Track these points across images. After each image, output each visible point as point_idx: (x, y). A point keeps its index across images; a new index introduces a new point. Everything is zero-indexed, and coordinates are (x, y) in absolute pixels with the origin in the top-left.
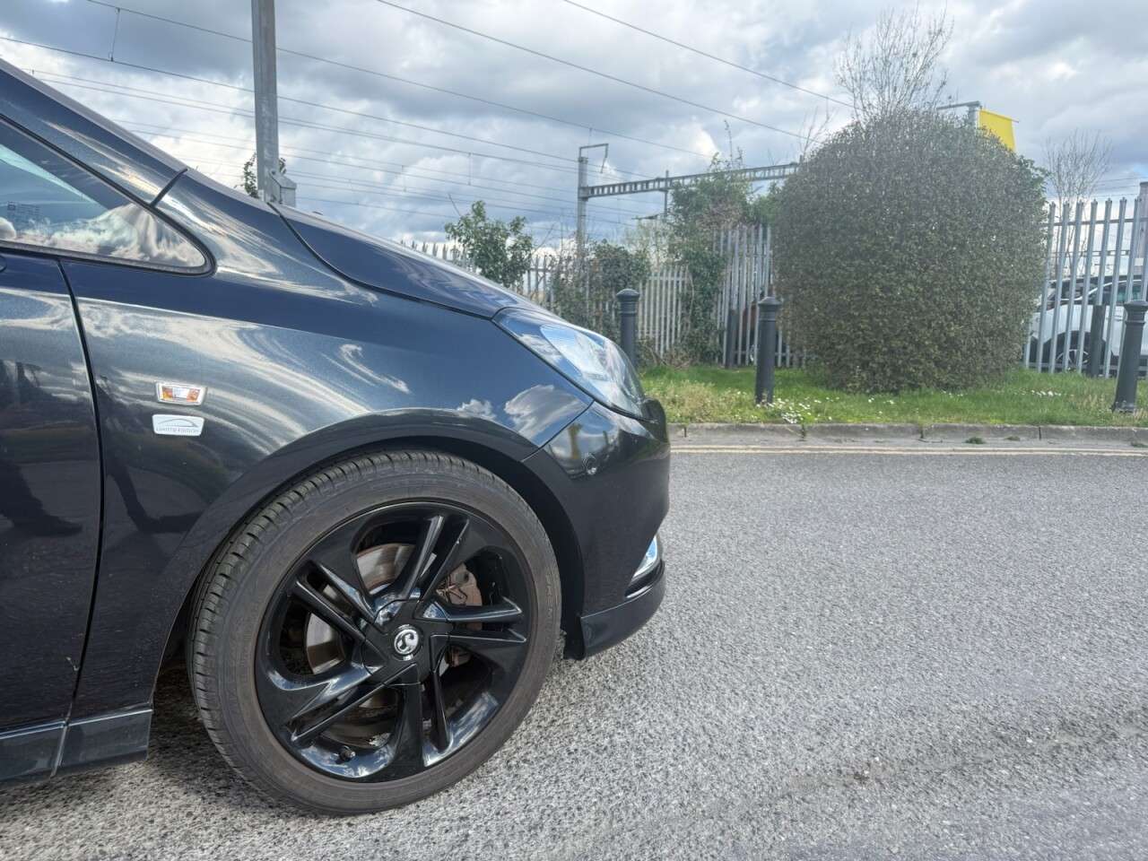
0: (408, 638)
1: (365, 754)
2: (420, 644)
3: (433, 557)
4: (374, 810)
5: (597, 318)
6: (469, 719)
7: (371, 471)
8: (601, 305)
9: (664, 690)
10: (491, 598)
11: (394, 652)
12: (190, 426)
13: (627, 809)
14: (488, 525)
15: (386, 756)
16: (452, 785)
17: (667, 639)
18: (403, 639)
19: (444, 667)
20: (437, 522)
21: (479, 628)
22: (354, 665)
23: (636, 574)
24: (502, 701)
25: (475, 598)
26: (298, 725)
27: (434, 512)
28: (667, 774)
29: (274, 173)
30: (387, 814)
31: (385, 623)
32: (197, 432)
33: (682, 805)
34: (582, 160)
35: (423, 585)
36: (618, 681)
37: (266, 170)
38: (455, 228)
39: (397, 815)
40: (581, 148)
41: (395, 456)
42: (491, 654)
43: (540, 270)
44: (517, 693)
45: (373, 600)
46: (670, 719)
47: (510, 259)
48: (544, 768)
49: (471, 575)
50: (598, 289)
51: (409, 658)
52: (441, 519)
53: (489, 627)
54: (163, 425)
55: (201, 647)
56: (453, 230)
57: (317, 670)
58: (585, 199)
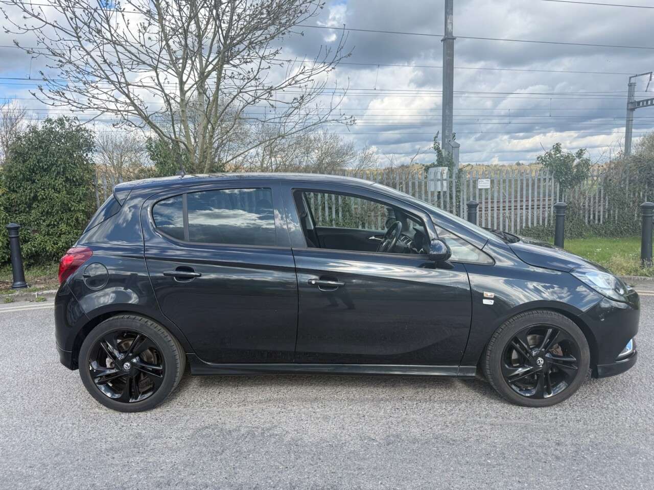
0: (541, 361)
1: (527, 391)
2: (544, 364)
3: (548, 340)
4: (529, 406)
5: (634, 202)
6: (560, 387)
7: (532, 315)
8: (637, 194)
9: (632, 397)
10: (566, 354)
11: (537, 364)
12: (491, 302)
13: (610, 423)
14: (565, 333)
15: (534, 392)
16: (552, 405)
17: (638, 381)
18: (539, 361)
19: (550, 372)
20: (550, 331)
21: (562, 362)
22: (525, 365)
23: (620, 355)
24: (569, 385)
25: (561, 354)
26: (511, 378)
27: (549, 328)
28: (627, 418)
29: (450, 141)
30: (533, 408)
31: (535, 356)
32: (492, 304)
33: (630, 427)
34: (630, 85)
35: (545, 347)
36: (613, 390)
37: (446, 140)
38: (543, 158)
39: (535, 409)
40: (630, 78)
41: (539, 312)
42: (566, 370)
43: (595, 176)
44: (574, 383)
45: (532, 349)
46: (632, 405)
47: (575, 172)
48: (582, 408)
49: (559, 347)
50: (635, 184)
51: (541, 366)
52: (551, 330)
53: (565, 362)
54: (485, 302)
55: (489, 354)
56: (542, 159)
57: (514, 365)
58: (633, 110)
